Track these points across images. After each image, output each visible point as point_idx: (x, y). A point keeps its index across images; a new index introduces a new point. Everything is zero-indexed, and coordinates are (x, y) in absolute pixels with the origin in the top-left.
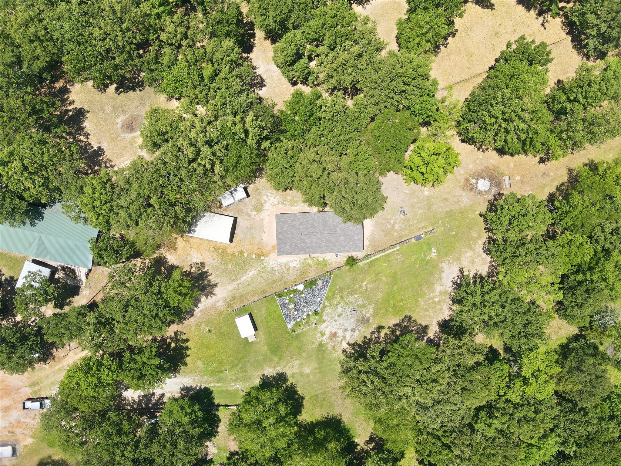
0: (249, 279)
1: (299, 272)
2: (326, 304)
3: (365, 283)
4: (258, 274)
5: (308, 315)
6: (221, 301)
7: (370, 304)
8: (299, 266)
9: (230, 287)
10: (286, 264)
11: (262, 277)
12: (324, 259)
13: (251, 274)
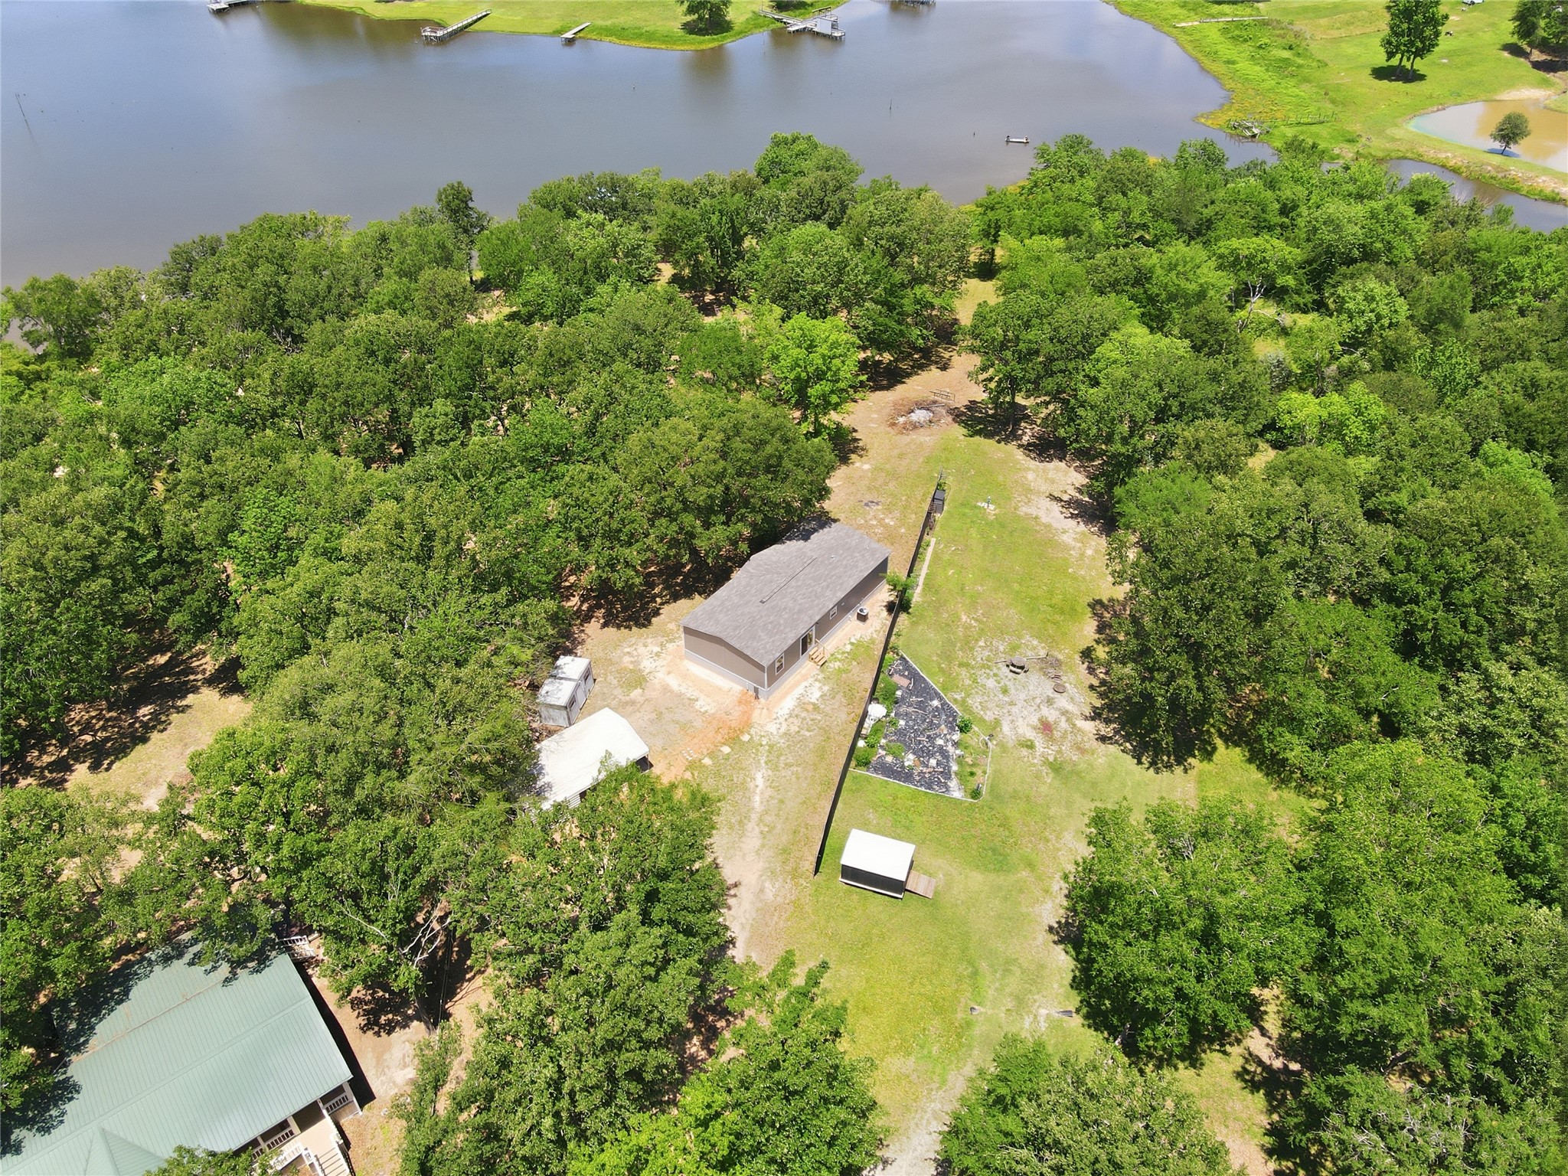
0: (769, 792)
1: (840, 696)
2: (958, 697)
3: (964, 618)
4: (776, 769)
5: (956, 744)
6: (767, 884)
7: (1020, 637)
8: (826, 688)
9: (752, 841)
10: (802, 704)
11: (788, 765)
12: (852, 644)
13: (760, 781)
